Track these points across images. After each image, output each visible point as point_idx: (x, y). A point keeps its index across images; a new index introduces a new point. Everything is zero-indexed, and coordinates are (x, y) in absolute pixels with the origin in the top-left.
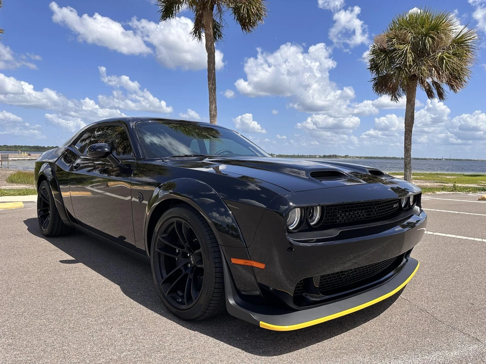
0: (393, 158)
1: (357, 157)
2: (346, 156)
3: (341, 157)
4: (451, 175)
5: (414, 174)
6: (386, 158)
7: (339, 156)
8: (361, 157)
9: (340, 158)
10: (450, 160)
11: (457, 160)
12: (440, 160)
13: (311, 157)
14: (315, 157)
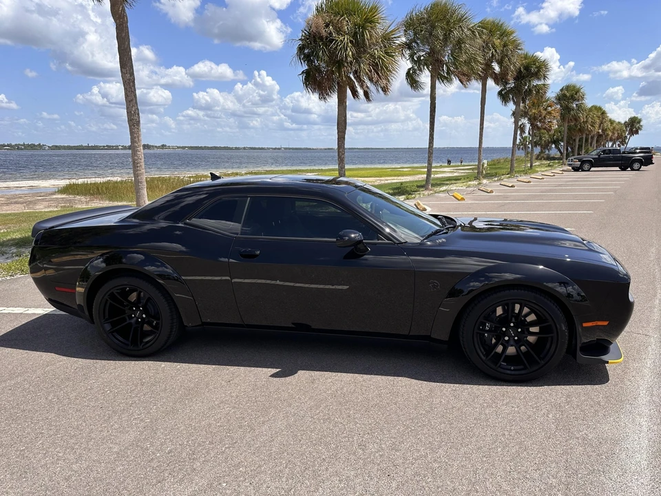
0: (224, 147)
1: (178, 147)
2: (163, 146)
3: (156, 147)
6: (215, 148)
7: (153, 146)
8: (184, 148)
9: (156, 149)
10: (290, 149)
11: (296, 149)
12: (279, 149)
13: (109, 148)
14: (117, 148)
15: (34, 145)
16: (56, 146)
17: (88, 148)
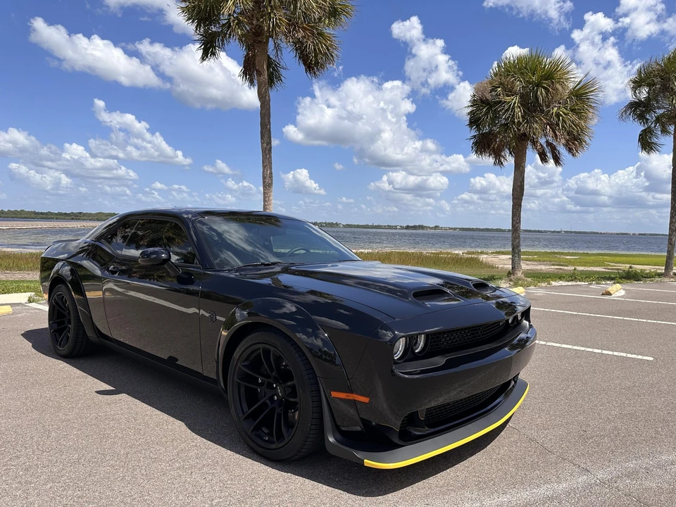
0: (497, 229)
1: (450, 229)
2: (436, 227)
3: (430, 228)
4: (572, 254)
5: (525, 253)
6: (488, 230)
7: (427, 227)
8: (455, 229)
9: (429, 230)
10: (571, 232)
12: (558, 232)
13: (390, 227)
14: (395, 227)
15: (333, 223)
16: (349, 225)
17: (373, 227)
